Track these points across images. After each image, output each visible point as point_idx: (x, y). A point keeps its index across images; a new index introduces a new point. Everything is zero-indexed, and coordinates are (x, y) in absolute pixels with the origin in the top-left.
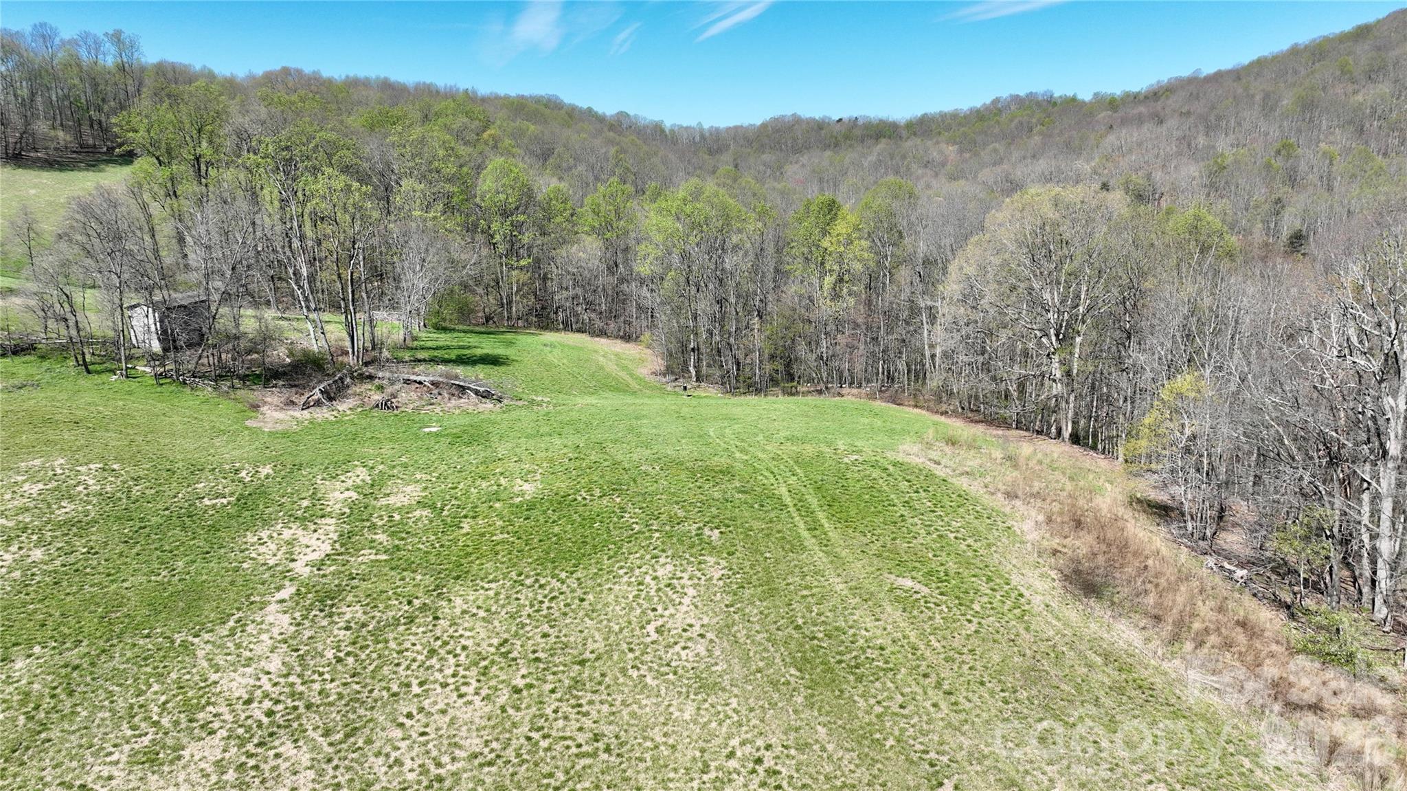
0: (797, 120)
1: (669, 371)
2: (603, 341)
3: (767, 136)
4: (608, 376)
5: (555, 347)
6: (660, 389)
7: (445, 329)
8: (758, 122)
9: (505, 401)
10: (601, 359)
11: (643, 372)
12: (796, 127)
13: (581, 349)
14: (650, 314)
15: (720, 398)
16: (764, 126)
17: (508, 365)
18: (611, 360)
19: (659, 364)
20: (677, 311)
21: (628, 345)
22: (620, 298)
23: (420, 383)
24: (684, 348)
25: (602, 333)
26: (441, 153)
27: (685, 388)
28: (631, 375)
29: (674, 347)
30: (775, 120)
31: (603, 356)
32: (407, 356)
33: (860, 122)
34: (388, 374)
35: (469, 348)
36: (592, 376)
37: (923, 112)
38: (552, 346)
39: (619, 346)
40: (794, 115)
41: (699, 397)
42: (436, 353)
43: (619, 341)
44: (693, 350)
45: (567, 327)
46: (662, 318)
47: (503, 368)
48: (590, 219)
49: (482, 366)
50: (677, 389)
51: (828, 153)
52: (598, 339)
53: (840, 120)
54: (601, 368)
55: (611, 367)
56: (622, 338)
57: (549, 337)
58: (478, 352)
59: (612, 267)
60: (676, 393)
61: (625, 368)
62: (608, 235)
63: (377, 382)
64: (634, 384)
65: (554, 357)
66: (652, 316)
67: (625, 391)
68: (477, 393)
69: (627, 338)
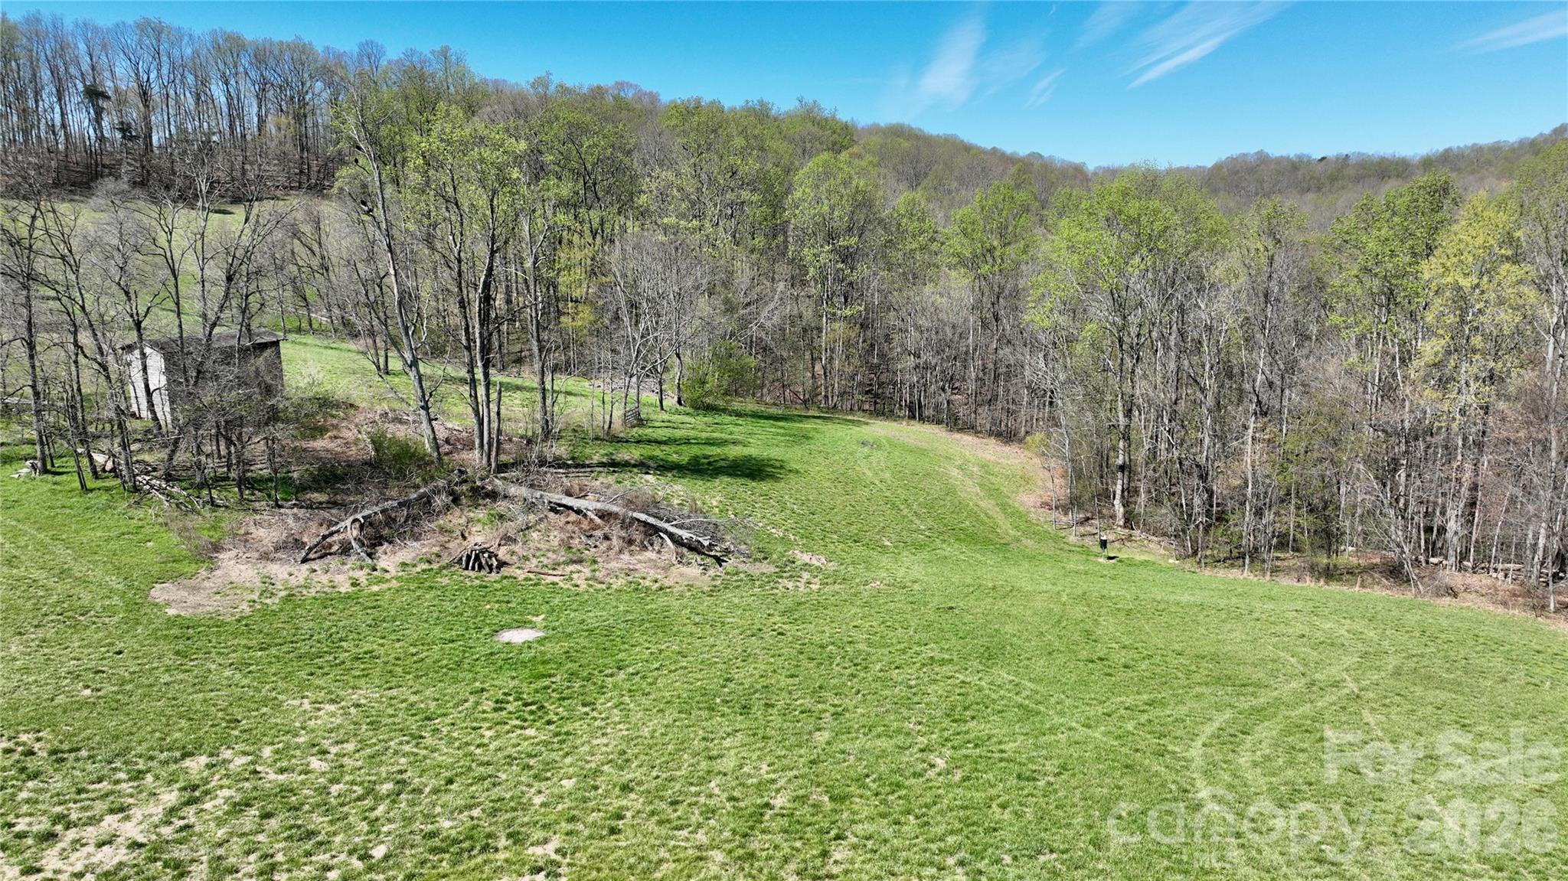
0: (1263, 159)
1: (1073, 503)
2: (967, 439)
3: (1222, 179)
4: (959, 507)
5: (879, 447)
6: (1056, 539)
7: (710, 409)
8: (1209, 164)
9: (731, 563)
10: (955, 472)
11: (1027, 500)
12: (1263, 166)
13: (923, 452)
14: (1048, 399)
15: (1172, 568)
16: (1218, 167)
17: (777, 479)
18: (971, 476)
19: (1059, 488)
20: (1095, 398)
21: (1007, 449)
22: (1000, 374)
23: (578, 512)
24: (1103, 460)
25: (970, 428)
26: (739, 142)
27: (1104, 544)
28: (1004, 507)
29: (1085, 456)
30: (1233, 160)
31: (960, 468)
32: (597, 454)
33: (1352, 161)
34: (524, 491)
35: (723, 443)
36: (930, 507)
37: (1447, 147)
38: (875, 445)
39: (991, 451)
40: (1260, 153)
41: (1131, 563)
42: (657, 452)
43: (992, 441)
44: (1122, 468)
45: (915, 412)
46: (1066, 407)
47: (764, 486)
48: (959, 244)
49: (726, 479)
50: (1088, 541)
51: (1310, 196)
52: (958, 436)
53: (1323, 158)
54: (951, 491)
55: (970, 491)
56: (998, 435)
57: (880, 429)
58: (734, 452)
59: (991, 321)
60: (1085, 551)
61: (993, 492)
62: (985, 269)
63: (501, 506)
64: (1005, 526)
65: (870, 468)
66: (1051, 403)
67: (987, 542)
68: (677, 541)
69: (1008, 436)
